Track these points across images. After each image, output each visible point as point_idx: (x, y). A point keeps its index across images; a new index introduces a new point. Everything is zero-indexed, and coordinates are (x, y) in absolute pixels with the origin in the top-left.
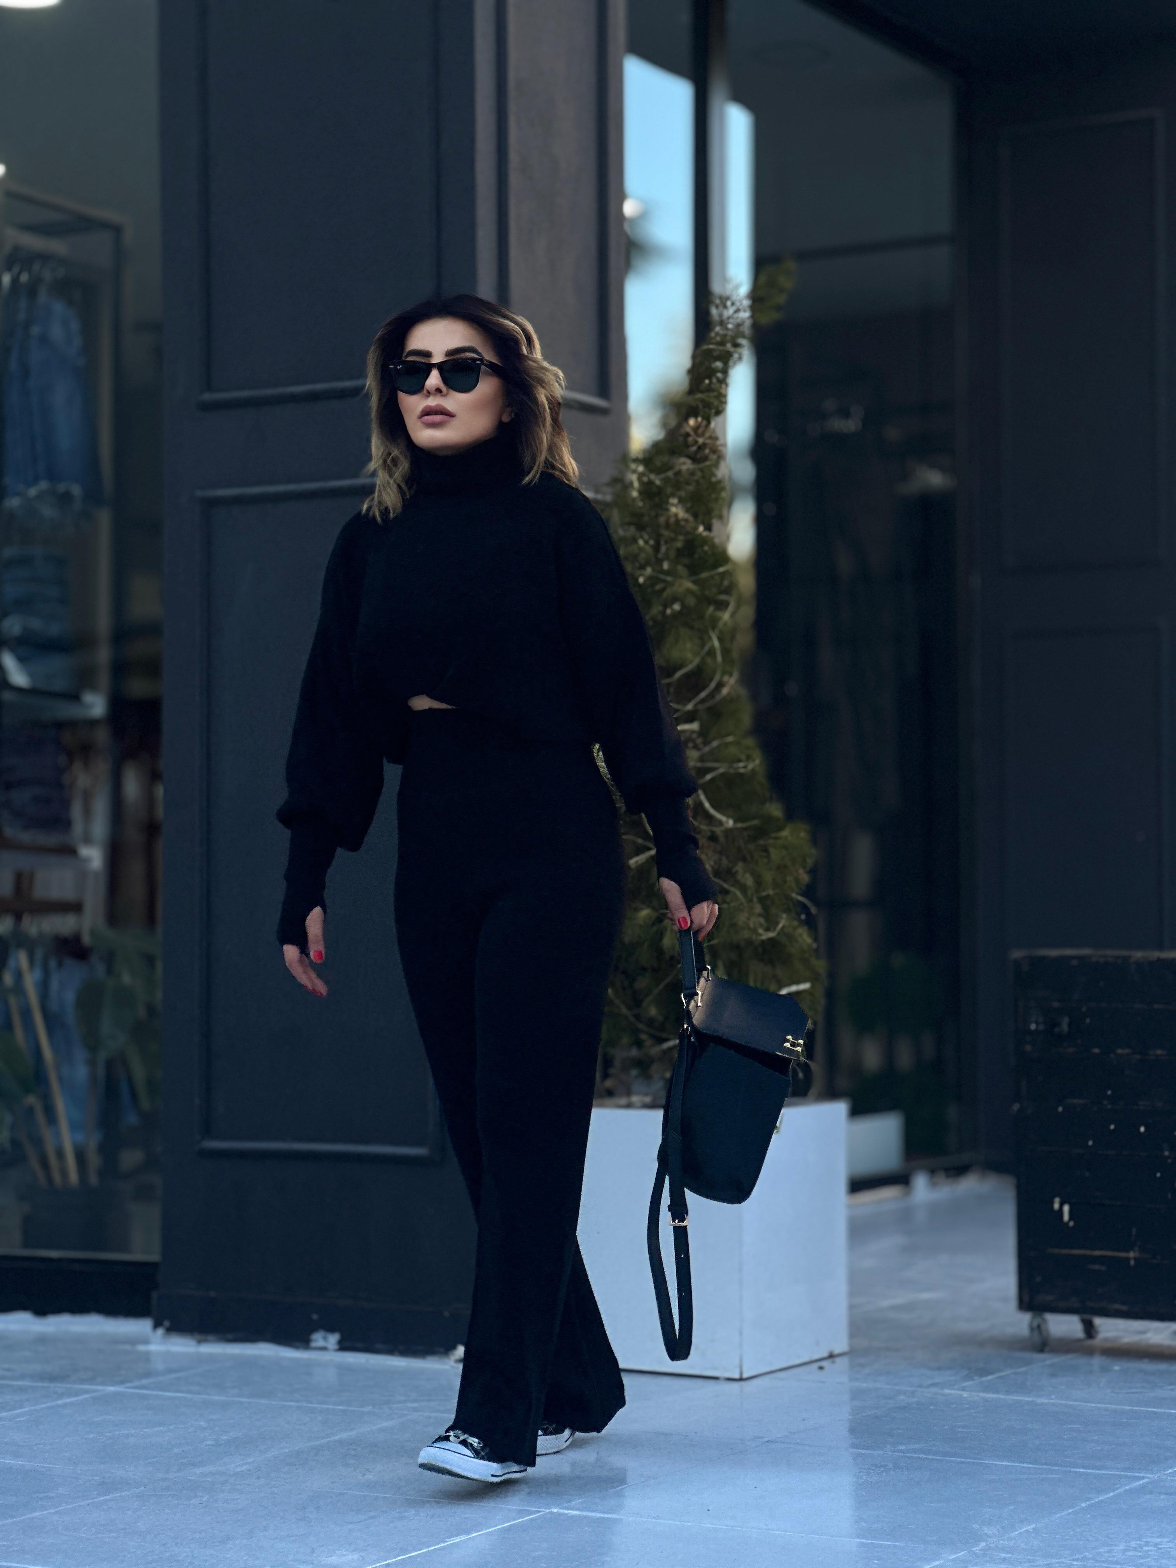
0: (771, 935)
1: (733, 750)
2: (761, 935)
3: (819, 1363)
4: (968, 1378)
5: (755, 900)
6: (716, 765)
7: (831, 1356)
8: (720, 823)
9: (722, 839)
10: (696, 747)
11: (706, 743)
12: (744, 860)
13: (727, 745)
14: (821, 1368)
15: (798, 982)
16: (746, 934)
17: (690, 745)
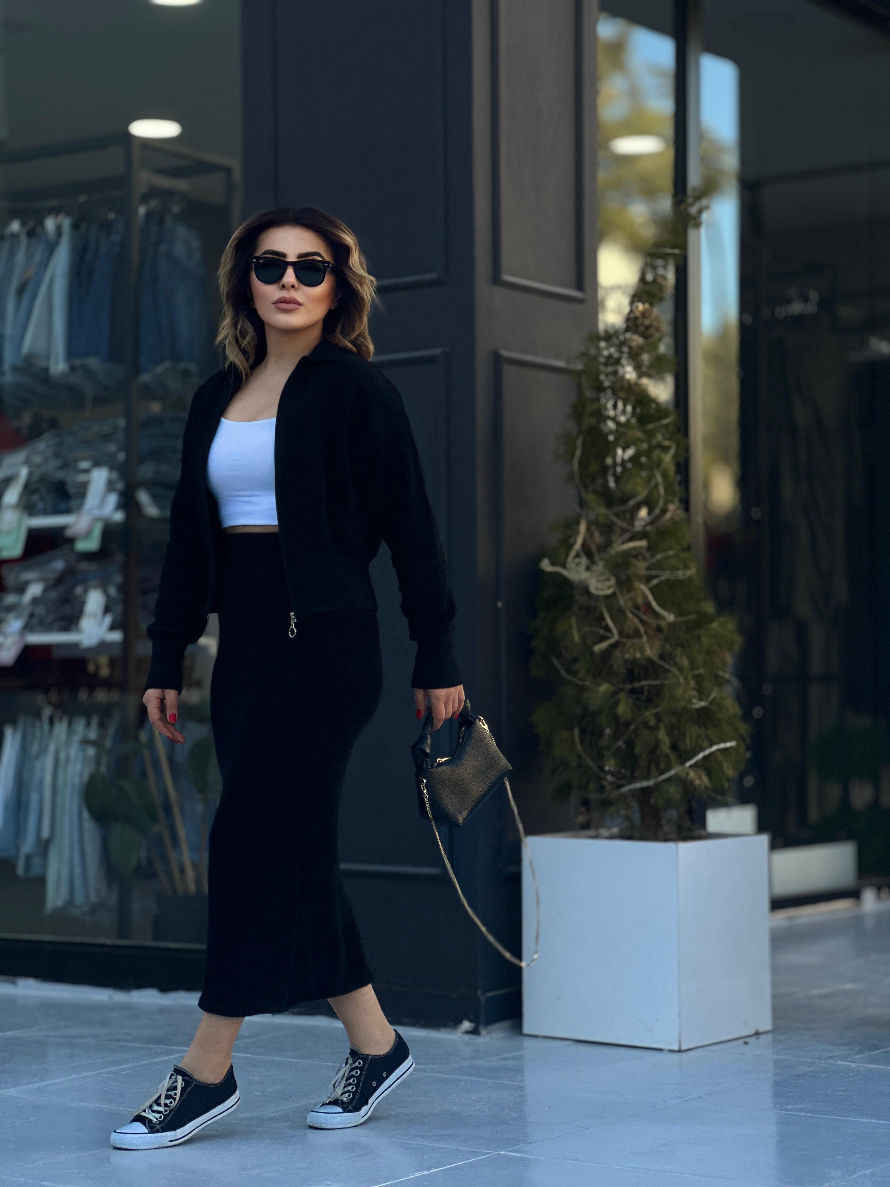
0: (703, 704)
1: (673, 561)
2: (695, 704)
3: (745, 1040)
4: (860, 1052)
5: (690, 676)
6: (659, 572)
7: (757, 1034)
8: (663, 618)
9: (666, 631)
10: (644, 559)
11: (653, 556)
12: (682, 646)
13: (669, 557)
14: (746, 1043)
15: (725, 741)
16: (682, 703)
17: (640, 557)
